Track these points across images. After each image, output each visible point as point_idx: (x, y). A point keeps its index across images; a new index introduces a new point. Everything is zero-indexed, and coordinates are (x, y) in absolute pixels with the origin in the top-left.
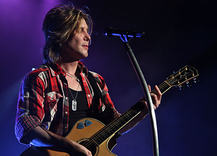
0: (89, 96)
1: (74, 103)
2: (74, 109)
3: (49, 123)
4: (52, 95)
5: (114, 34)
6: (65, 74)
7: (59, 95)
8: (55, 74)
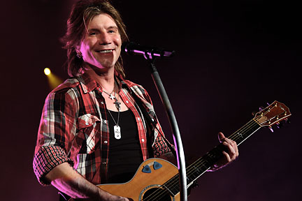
0: (139, 119)
1: (117, 129)
3: (85, 155)
4: (87, 118)
5: (135, 51)
8: (88, 90)
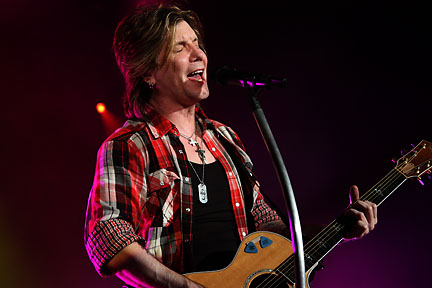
0: (230, 174)
1: (202, 188)
2: (203, 199)
3: (160, 229)
4: (162, 175)
6: (178, 131)
7: (173, 173)
8: (159, 134)
